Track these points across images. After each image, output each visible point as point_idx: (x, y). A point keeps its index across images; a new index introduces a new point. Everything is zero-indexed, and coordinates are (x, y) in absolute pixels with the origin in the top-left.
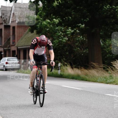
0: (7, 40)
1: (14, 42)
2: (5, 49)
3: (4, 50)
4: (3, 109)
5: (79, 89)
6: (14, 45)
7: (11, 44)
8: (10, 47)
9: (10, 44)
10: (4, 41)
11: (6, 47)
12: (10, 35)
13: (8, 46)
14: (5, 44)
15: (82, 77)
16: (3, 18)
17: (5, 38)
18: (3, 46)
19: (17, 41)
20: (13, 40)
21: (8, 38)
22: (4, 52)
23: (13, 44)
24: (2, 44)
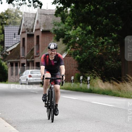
0: (30, 50)
1: (38, 53)
2: (28, 60)
3: (27, 62)
4: (26, 127)
5: (111, 106)
6: (39, 56)
7: (35, 54)
8: (33, 58)
9: (34, 56)
10: (27, 52)
11: (29, 59)
12: (34, 45)
13: (32, 57)
14: (28, 55)
15: (114, 92)
16: (26, 26)
17: (27, 49)
18: (25, 57)
19: (42, 52)
20: (37, 50)
21: (32, 49)
22: (27, 64)
23: (37, 55)
24: (24, 55)
